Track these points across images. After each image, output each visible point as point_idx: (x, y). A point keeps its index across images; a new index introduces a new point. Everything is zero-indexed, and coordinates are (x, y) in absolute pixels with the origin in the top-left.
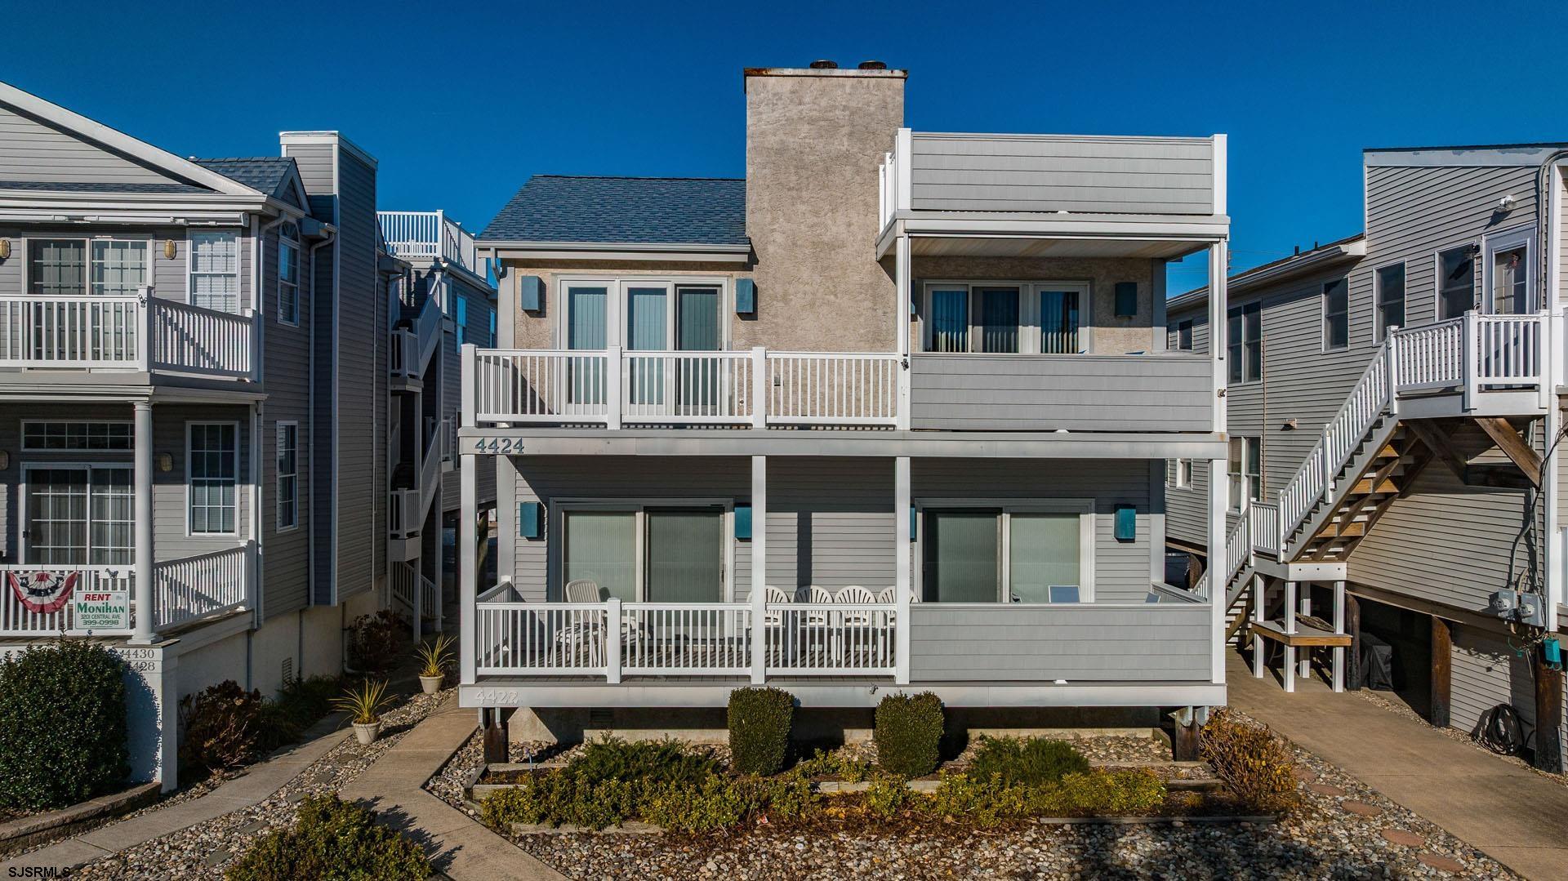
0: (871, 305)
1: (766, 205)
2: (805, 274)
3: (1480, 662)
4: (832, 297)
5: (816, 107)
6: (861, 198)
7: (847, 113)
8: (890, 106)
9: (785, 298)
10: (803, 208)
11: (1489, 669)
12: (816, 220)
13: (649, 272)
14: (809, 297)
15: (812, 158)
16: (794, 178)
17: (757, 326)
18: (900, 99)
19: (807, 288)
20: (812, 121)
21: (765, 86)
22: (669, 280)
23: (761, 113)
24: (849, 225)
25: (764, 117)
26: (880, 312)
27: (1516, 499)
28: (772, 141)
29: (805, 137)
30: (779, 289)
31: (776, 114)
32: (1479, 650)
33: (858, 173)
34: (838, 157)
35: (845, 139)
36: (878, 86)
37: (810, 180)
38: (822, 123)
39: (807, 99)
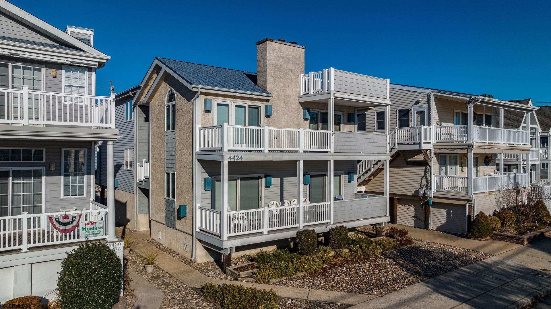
0: (297, 115)
1: (272, 82)
2: (282, 104)
3: (405, 207)
4: (288, 112)
5: (284, 54)
6: (295, 83)
7: (292, 57)
8: (302, 57)
9: (277, 112)
10: (281, 84)
11: (408, 209)
12: (285, 88)
13: (241, 100)
14: (283, 112)
15: (283, 69)
16: (279, 75)
17: (270, 120)
18: (304, 55)
19: (282, 109)
20: (283, 58)
21: (271, 45)
22: (247, 103)
23: (270, 53)
24: (292, 91)
25: (271, 54)
26: (299, 117)
27: (422, 169)
28: (274, 62)
29: (281, 63)
30: (275, 109)
31: (274, 54)
32: (405, 205)
33: (294, 75)
34: (289, 70)
35: (291, 65)
36: (299, 50)
37: (283, 76)
38: (286, 59)
39: (282, 51)
